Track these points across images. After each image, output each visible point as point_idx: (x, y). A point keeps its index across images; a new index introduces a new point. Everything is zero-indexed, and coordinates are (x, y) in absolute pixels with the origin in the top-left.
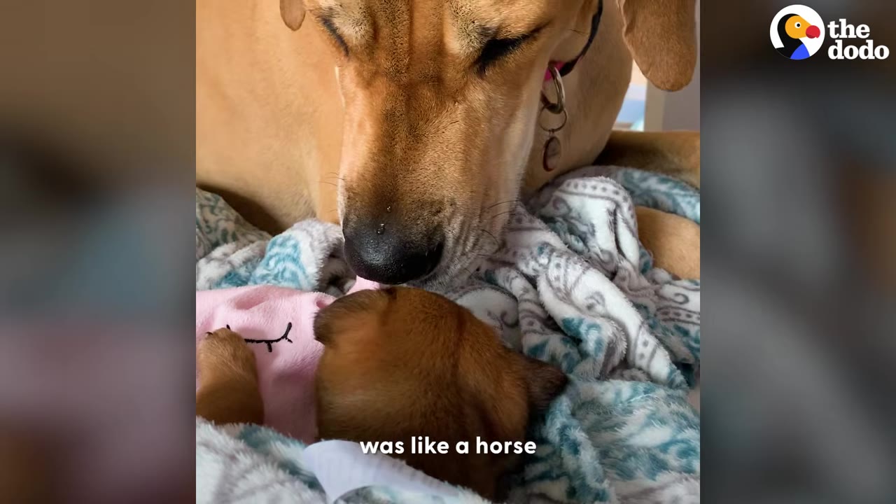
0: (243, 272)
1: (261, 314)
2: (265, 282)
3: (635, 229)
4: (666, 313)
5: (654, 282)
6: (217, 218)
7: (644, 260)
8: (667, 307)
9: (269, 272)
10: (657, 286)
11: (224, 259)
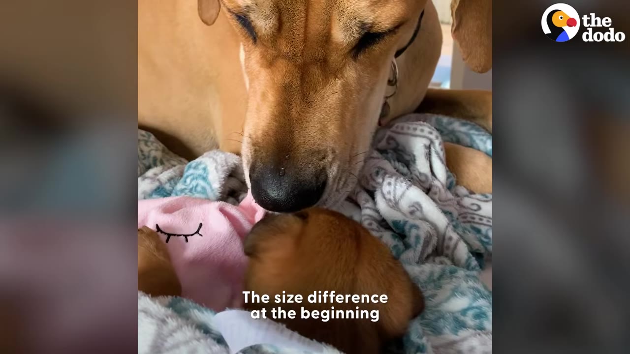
0: (168, 187)
1: (180, 217)
2: (183, 194)
3: (444, 159)
4: (465, 218)
5: (457, 195)
6: (150, 149)
7: (450, 180)
8: (466, 213)
9: (186, 187)
10: (459, 198)
11: (155, 177)
